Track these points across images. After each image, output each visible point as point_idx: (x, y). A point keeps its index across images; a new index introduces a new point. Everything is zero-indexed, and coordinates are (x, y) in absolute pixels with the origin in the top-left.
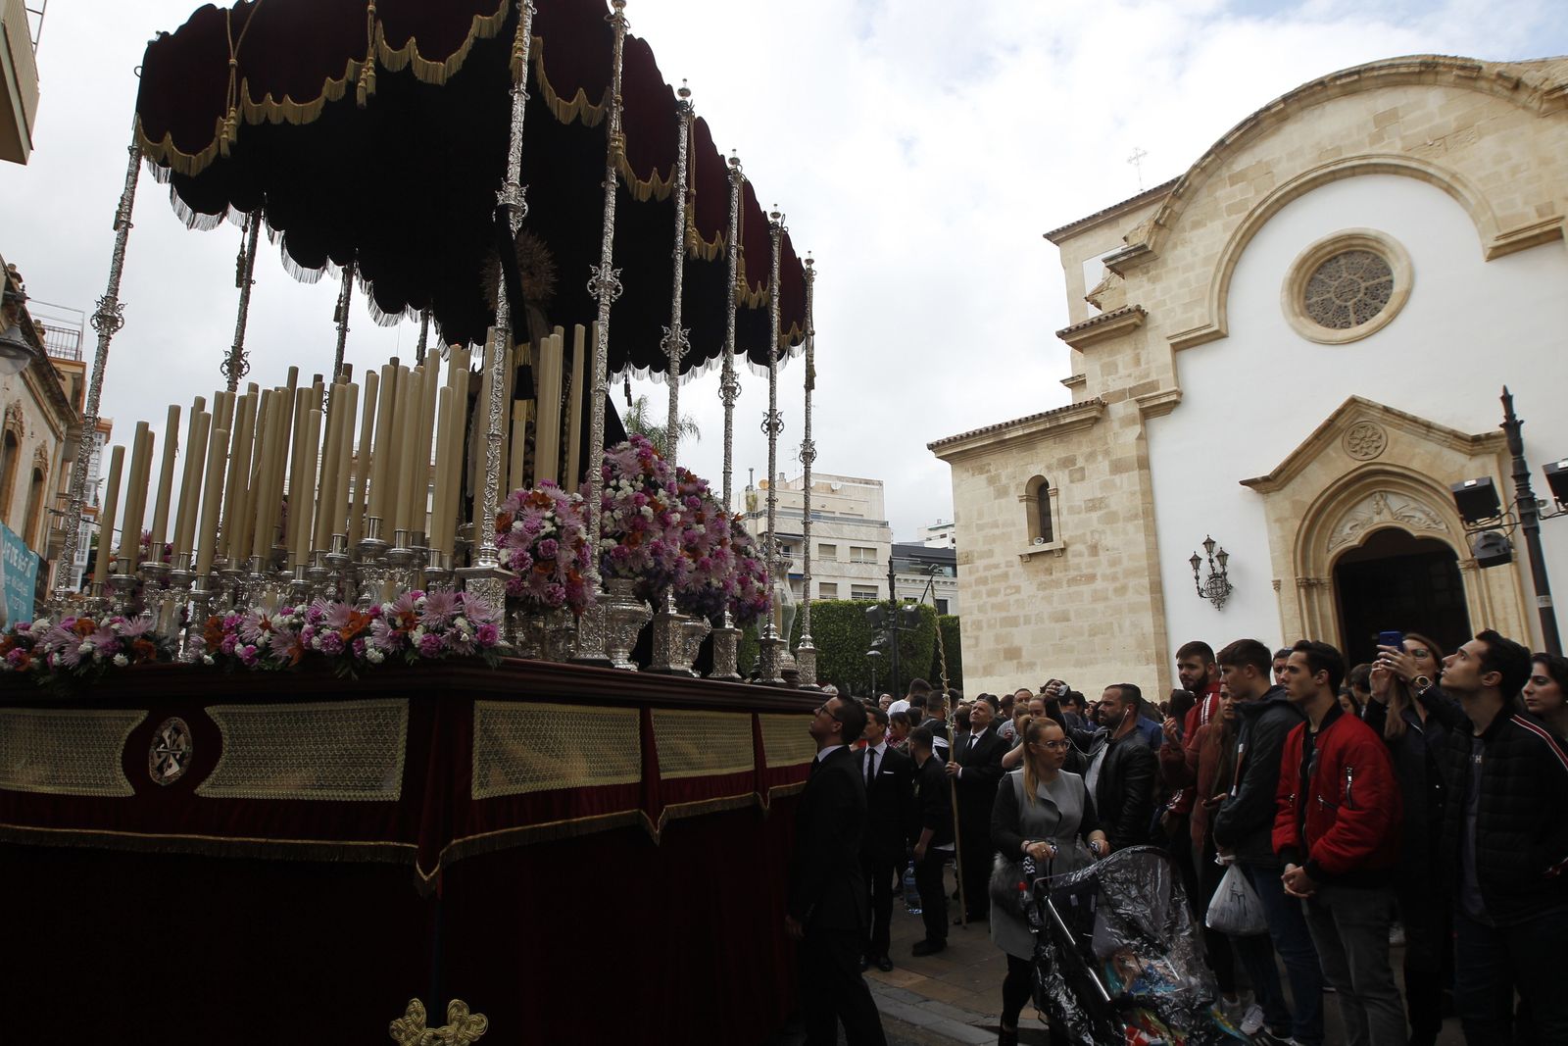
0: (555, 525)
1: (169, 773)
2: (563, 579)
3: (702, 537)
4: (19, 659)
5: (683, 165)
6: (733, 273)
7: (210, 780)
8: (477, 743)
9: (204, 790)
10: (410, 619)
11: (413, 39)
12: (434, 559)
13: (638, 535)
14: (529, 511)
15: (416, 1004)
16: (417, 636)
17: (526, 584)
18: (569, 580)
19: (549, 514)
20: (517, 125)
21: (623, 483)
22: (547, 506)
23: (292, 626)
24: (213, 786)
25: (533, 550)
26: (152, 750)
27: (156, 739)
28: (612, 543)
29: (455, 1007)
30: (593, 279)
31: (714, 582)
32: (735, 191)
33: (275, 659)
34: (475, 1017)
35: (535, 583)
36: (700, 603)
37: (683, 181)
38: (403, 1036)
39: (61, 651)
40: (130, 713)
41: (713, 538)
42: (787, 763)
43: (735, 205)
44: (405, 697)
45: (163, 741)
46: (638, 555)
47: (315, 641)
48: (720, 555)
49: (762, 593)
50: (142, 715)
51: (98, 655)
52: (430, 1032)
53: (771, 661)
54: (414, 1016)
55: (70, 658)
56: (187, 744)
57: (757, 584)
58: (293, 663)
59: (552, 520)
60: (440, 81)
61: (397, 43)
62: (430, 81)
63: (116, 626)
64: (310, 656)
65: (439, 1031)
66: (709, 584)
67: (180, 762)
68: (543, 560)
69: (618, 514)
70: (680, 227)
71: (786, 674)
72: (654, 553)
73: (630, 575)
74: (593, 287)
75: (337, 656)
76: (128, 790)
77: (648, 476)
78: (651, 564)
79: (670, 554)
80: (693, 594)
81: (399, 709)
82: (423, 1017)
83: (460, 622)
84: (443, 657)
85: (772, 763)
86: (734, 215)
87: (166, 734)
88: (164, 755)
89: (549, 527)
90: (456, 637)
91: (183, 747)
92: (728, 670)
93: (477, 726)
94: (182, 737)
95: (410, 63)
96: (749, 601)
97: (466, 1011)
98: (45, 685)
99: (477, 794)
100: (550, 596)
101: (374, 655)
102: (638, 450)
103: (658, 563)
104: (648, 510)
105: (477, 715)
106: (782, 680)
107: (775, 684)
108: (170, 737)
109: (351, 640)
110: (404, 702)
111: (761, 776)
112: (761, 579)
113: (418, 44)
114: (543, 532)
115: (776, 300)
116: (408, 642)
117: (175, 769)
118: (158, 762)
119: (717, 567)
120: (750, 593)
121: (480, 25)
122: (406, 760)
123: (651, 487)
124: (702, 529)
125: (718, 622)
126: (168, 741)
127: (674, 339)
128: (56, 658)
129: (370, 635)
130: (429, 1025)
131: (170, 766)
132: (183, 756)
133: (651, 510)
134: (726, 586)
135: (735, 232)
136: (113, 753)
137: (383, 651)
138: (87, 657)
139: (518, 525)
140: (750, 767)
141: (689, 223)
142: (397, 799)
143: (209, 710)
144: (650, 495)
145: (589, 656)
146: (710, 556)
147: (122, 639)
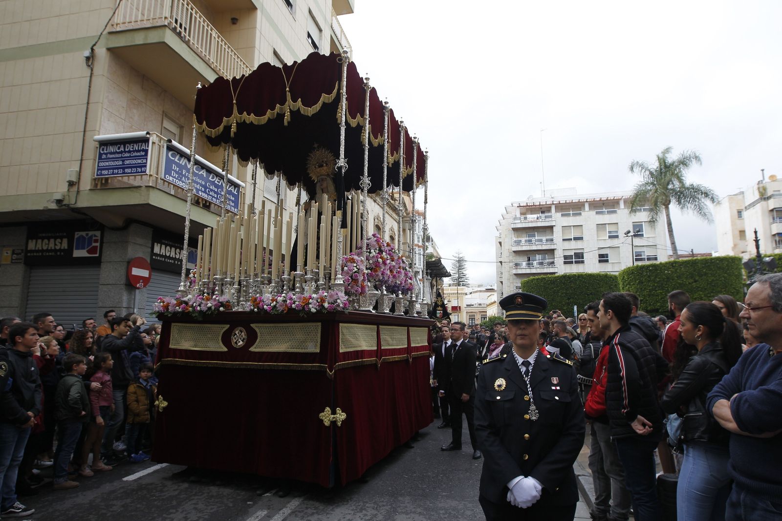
0: (357, 268)
1: (239, 344)
2: (360, 285)
3: (394, 266)
4: (184, 308)
5: (386, 131)
6: (402, 166)
7: (255, 345)
8: (340, 336)
9: (252, 349)
10: (323, 300)
11: (300, 99)
12: (321, 279)
13: (378, 269)
14: (349, 264)
15: (328, 409)
16: (326, 305)
17: (349, 287)
18: (362, 286)
19: (355, 265)
20: (343, 137)
21: (372, 251)
22: (354, 262)
23: (283, 301)
24: (255, 348)
25: (351, 277)
26: (232, 337)
27: (233, 334)
28: (369, 271)
29: (339, 410)
30: (361, 181)
31: (398, 282)
32: (402, 134)
33: (278, 310)
34: (343, 414)
35: (352, 287)
36: (392, 289)
37: (386, 137)
38: (324, 418)
39: (200, 305)
40: (223, 326)
41: (397, 266)
42: (417, 345)
43: (402, 140)
44: (320, 322)
45: (236, 334)
46: (377, 275)
47: (293, 305)
48: (399, 272)
49: (411, 284)
50: (228, 326)
51: (213, 308)
52: (333, 416)
53: (413, 308)
54: (327, 412)
55: (204, 308)
56: (245, 335)
57: (409, 281)
58: (285, 312)
59: (356, 267)
60: (310, 115)
61: (295, 100)
62: (306, 114)
63: (217, 298)
64: (291, 310)
65: (335, 416)
66: (396, 283)
67: (243, 341)
68: (355, 280)
69: (371, 262)
70: (386, 154)
71: (418, 313)
72: (382, 274)
73: (374, 281)
74: (361, 184)
75: (300, 311)
76: (225, 349)
77: (380, 248)
78: (381, 278)
79: (387, 274)
80: (391, 286)
81: (318, 326)
82: (330, 413)
83: (338, 301)
84: (335, 311)
85: (413, 345)
86: (402, 143)
87: (237, 332)
88: (237, 339)
89: (356, 270)
90: (338, 305)
91: (244, 336)
92: (400, 312)
93: (340, 331)
94: (243, 333)
95: (299, 108)
96: (407, 287)
97: (341, 412)
98: (195, 316)
99: (341, 351)
100: (356, 291)
101: (313, 310)
102: (375, 239)
103: (383, 278)
104: (380, 260)
105: (340, 327)
106: (417, 315)
107: (414, 317)
108: (238, 333)
109: (304, 305)
110: (319, 324)
111: (409, 349)
112: (411, 279)
113: (302, 101)
114: (354, 271)
115: (415, 172)
116: (323, 307)
117: (241, 343)
118: (235, 341)
119: (399, 276)
120: (407, 284)
121: (325, 98)
122: (321, 341)
123: (381, 251)
124: (394, 263)
125: (397, 296)
126: (238, 335)
127: (384, 197)
128: (199, 308)
129: (311, 304)
130: (332, 414)
131: (239, 342)
132: (244, 339)
133: (381, 260)
134: (401, 283)
135: (402, 150)
136: (218, 338)
137: (316, 309)
138: (210, 308)
139: (346, 268)
140: (406, 346)
141: (389, 153)
142: (319, 352)
143: (251, 325)
144: (380, 255)
145: (364, 309)
146: (396, 273)
147: (221, 303)
